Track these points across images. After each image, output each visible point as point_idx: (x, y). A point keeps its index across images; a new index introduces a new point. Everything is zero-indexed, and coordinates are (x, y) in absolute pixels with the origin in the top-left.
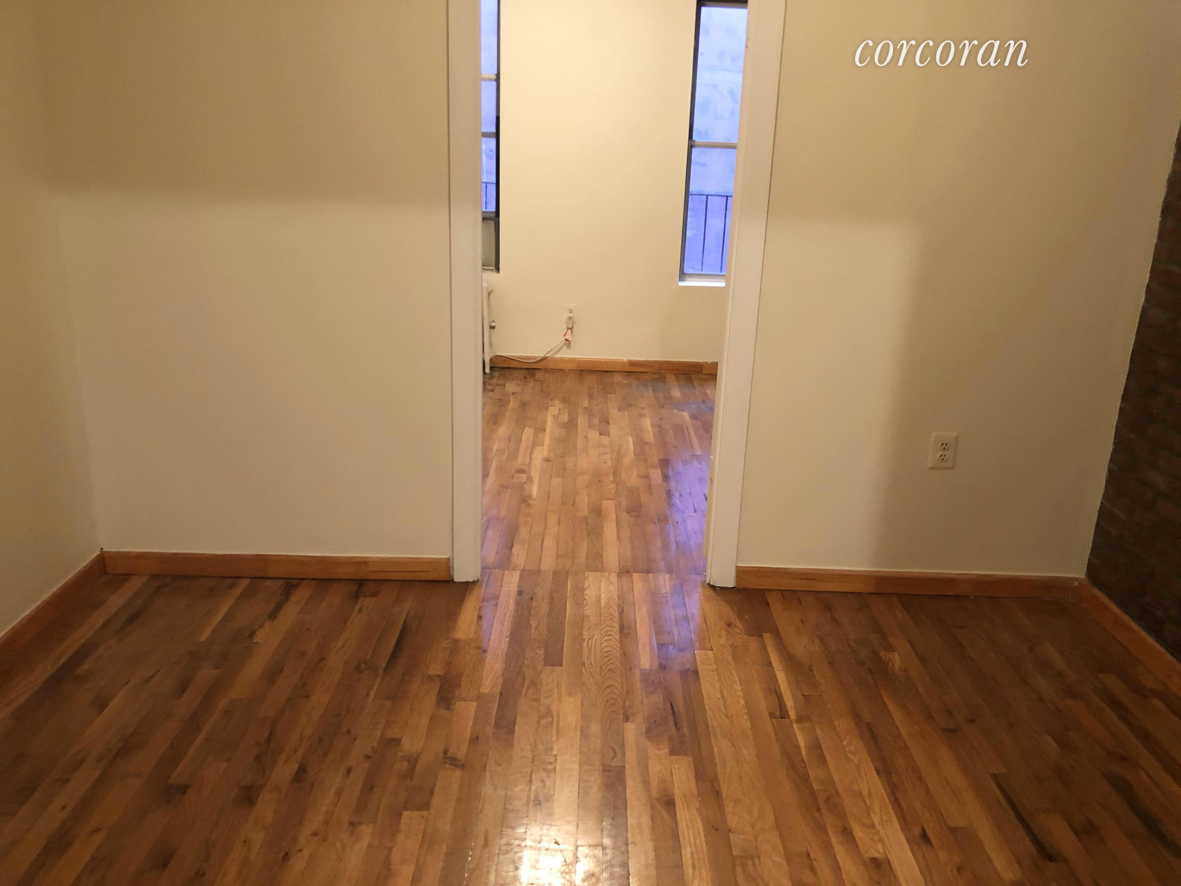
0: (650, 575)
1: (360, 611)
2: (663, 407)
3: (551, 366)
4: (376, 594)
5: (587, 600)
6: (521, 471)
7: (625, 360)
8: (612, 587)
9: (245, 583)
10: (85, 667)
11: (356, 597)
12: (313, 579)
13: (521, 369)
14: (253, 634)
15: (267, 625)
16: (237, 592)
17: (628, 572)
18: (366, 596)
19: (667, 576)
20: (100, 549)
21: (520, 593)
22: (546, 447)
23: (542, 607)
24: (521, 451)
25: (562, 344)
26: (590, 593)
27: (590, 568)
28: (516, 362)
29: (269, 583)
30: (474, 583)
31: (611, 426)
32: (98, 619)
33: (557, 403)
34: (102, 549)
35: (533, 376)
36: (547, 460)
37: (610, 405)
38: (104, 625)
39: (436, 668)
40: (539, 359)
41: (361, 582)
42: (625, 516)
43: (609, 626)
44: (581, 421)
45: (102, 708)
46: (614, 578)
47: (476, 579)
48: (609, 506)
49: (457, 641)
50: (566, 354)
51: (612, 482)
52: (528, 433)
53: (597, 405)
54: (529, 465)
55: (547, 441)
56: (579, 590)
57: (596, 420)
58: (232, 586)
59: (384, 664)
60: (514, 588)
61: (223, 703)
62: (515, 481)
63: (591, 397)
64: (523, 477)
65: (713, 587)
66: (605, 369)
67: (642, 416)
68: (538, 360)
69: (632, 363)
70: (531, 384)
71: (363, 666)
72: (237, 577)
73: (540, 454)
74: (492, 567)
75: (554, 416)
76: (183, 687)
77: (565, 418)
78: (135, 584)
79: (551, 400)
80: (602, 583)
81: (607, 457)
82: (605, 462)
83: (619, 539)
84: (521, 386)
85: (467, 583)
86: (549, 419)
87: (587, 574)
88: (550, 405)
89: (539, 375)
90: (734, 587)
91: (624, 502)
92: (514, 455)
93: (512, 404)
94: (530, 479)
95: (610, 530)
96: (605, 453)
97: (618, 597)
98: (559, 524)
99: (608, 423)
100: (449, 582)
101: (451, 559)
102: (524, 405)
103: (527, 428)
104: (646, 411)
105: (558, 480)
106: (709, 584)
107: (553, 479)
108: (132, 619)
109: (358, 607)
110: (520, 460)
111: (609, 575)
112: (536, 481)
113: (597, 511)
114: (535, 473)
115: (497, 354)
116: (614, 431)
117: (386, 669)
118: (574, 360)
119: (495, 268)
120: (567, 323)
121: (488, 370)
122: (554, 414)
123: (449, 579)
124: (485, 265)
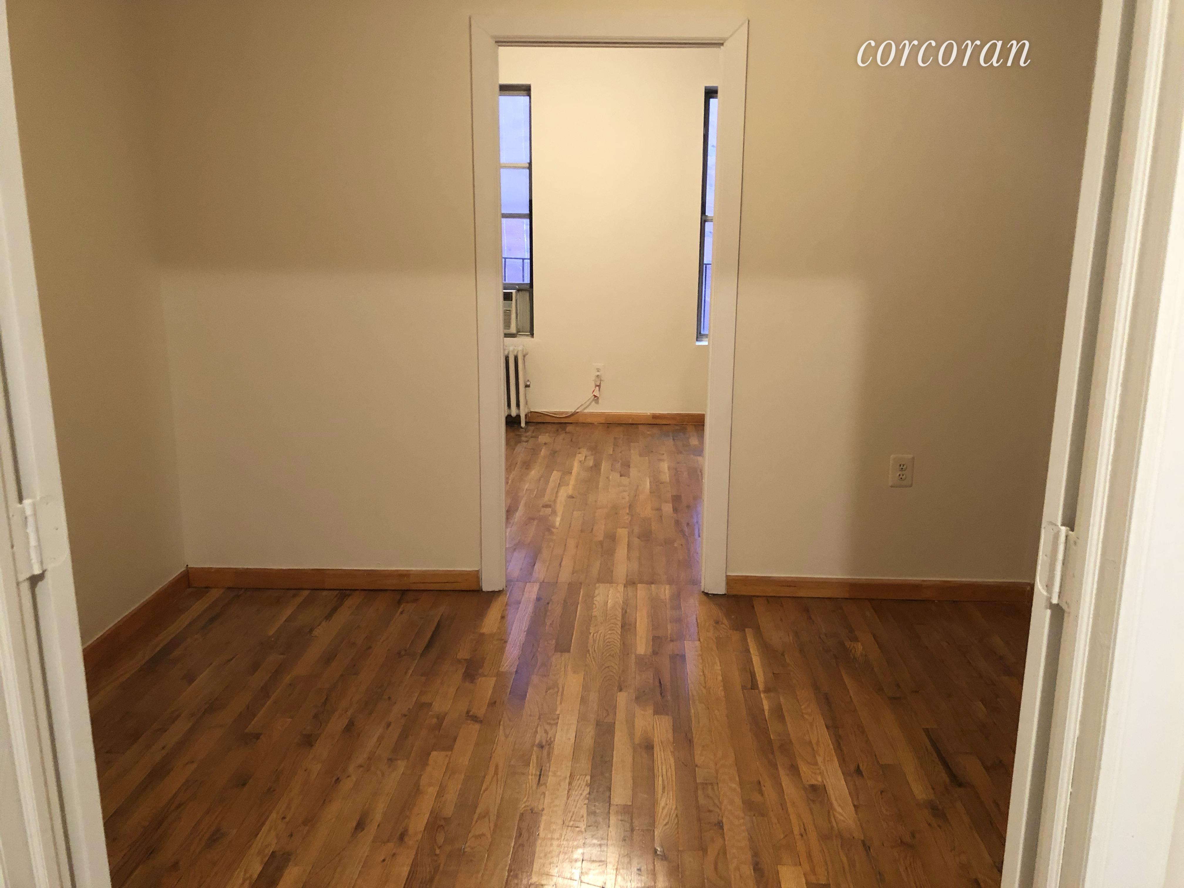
0: (653, 586)
1: (402, 613)
2: (681, 453)
3: (581, 420)
4: (416, 600)
5: (596, 605)
6: (546, 506)
7: (649, 414)
8: (618, 595)
9: (306, 593)
10: (177, 653)
11: (399, 602)
12: (362, 590)
13: (554, 423)
14: (311, 631)
15: (324, 623)
16: (299, 600)
17: (634, 583)
18: (407, 602)
19: (667, 587)
20: (186, 566)
21: (538, 599)
22: (571, 487)
23: (556, 610)
24: (548, 491)
25: (592, 399)
26: (599, 600)
27: (600, 580)
28: (549, 418)
29: (325, 593)
30: (500, 592)
31: (631, 469)
32: (184, 620)
33: (584, 452)
34: (187, 566)
35: (564, 429)
36: (572, 497)
37: (632, 451)
38: (190, 624)
39: (463, 654)
40: (571, 413)
41: (404, 592)
42: (636, 541)
43: (613, 623)
44: (605, 466)
45: (191, 681)
46: (621, 588)
47: (502, 589)
48: (623, 533)
49: (483, 634)
50: (594, 409)
51: (628, 514)
52: (555, 475)
53: (621, 452)
54: (555, 501)
55: (572, 482)
56: (590, 597)
57: (618, 466)
58: (294, 596)
59: (420, 651)
60: (534, 596)
61: (287, 679)
62: (541, 514)
63: (615, 445)
64: (548, 511)
65: (707, 594)
66: (630, 422)
67: (660, 460)
68: (569, 415)
69: (655, 417)
70: (563, 436)
71: (403, 653)
72: (299, 589)
73: (564, 493)
74: (515, 580)
75: (580, 461)
76: (255, 667)
77: (591, 463)
78: (215, 594)
79: (579, 448)
80: (610, 592)
81: (625, 494)
82: (623, 498)
83: (629, 558)
84: (553, 438)
85: (493, 592)
86: (576, 464)
87: (597, 585)
88: (578, 452)
89: (569, 428)
90: (725, 594)
91: (637, 530)
92: (541, 493)
93: (543, 452)
94: (554, 512)
95: (621, 552)
96: (625, 491)
97: (623, 602)
98: (577, 547)
99: (629, 467)
100: (479, 591)
101: (480, 572)
102: (554, 453)
103: (555, 472)
104: (665, 457)
105: (580, 513)
106: (703, 592)
107: (575, 512)
108: (212, 620)
109: (400, 610)
110: (546, 498)
111: (617, 586)
112: (560, 514)
113: (612, 537)
114: (560, 508)
115: (532, 410)
116: (633, 472)
117: (422, 655)
118: (602, 414)
119: (529, 334)
120: (595, 381)
121: (523, 425)
122: (581, 459)
123: (478, 589)
124: (521, 330)
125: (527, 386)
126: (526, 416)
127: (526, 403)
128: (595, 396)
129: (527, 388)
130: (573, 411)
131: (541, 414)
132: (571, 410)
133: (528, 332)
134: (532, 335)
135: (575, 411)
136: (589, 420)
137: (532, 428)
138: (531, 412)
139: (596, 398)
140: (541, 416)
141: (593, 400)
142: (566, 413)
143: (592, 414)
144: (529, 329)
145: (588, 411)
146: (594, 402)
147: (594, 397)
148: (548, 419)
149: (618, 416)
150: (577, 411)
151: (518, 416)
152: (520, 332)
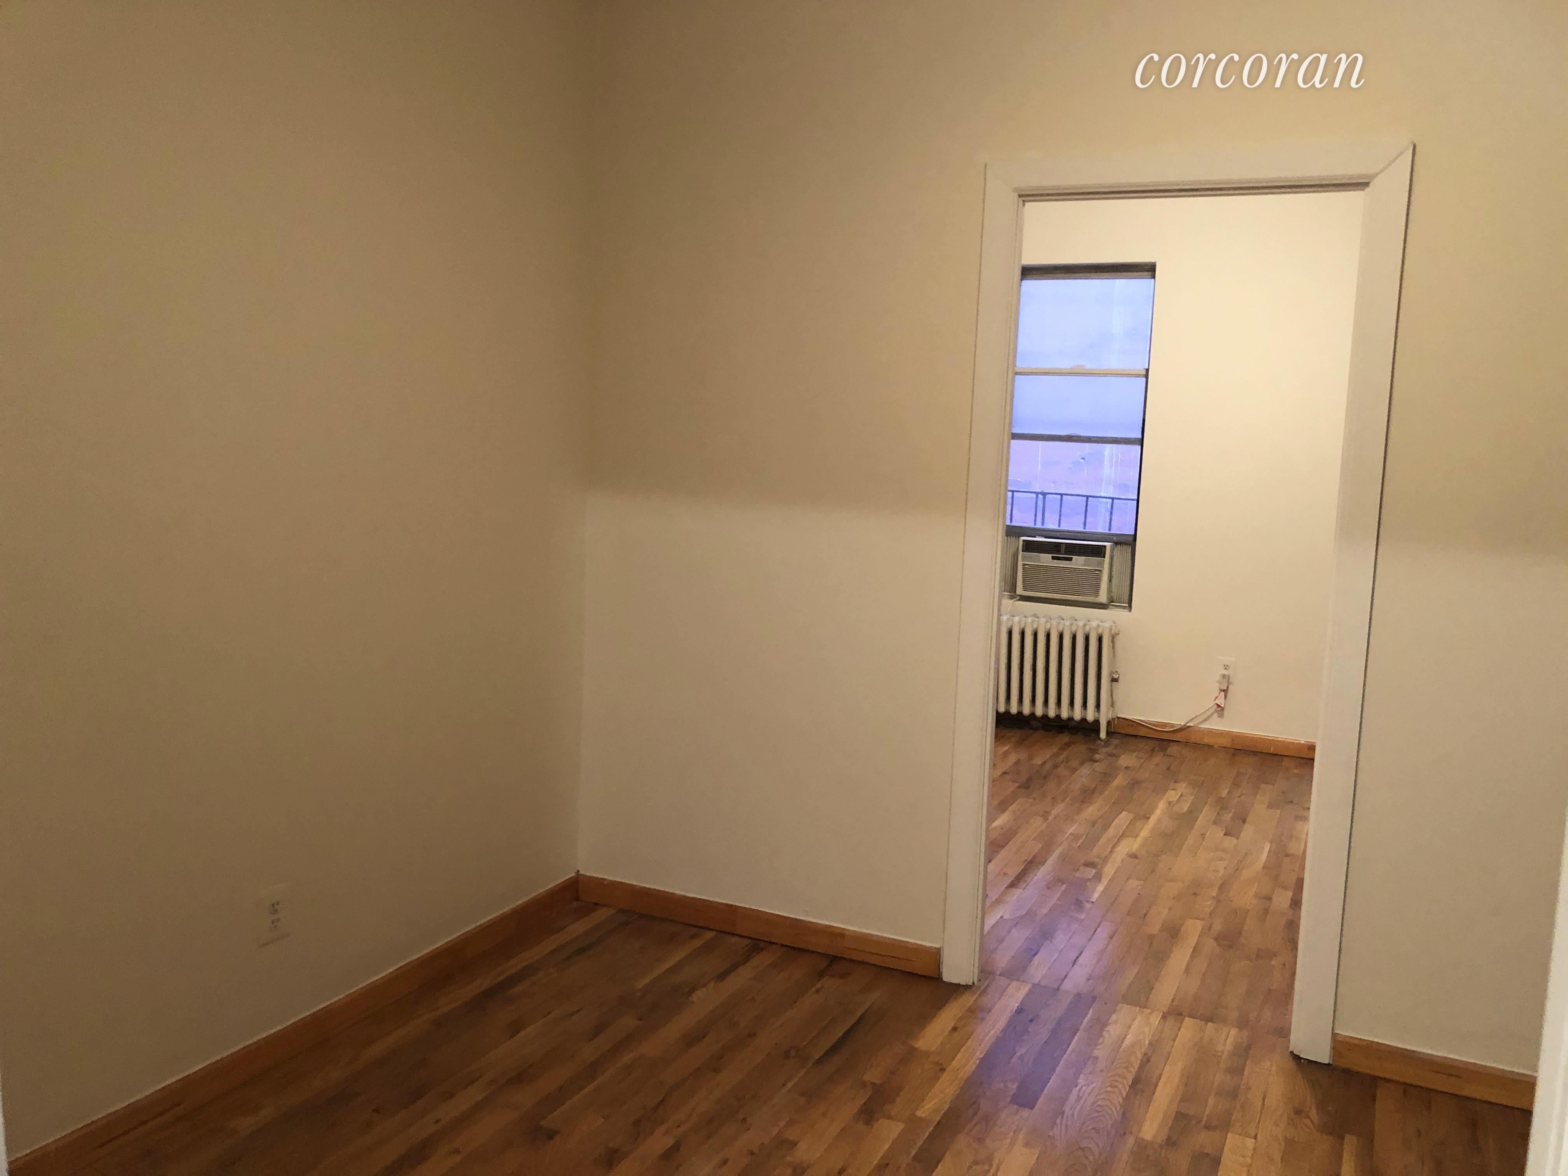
0: (1210, 1024)
1: (817, 991)
3: (1193, 738)
4: (843, 976)
5: (1104, 1037)
6: (1089, 864)
7: (1303, 742)
8: (1146, 1030)
9: (710, 935)
10: (519, 989)
11: (821, 975)
12: (783, 945)
13: (1150, 738)
14: (692, 991)
15: (712, 984)
16: (697, 943)
17: (1180, 1014)
18: (833, 976)
19: (1234, 1032)
20: (576, 871)
21: (1019, 1011)
22: (1139, 840)
23: (1041, 1033)
24: (1103, 840)
25: (1212, 710)
26: (1112, 1031)
27: (1127, 999)
28: (1147, 730)
29: (734, 940)
30: (967, 987)
31: (1247, 826)
32: (550, 944)
33: (1182, 788)
34: (578, 871)
35: (1164, 749)
36: (1134, 856)
37: (1258, 798)
38: (552, 953)
39: (874, 1075)
40: (1180, 727)
41: (834, 959)
42: (1210, 944)
43: (1119, 1076)
44: (1206, 815)
45: (516, 1031)
46: (1156, 1019)
47: (971, 984)
48: (1193, 927)
49: (914, 1050)
50: (1216, 724)
51: (1213, 897)
52: (1124, 819)
53: (1239, 797)
54: (1106, 860)
55: (1144, 833)
56: (1101, 1024)
57: (1228, 816)
58: (694, 937)
59: (817, 1057)
60: (1014, 1005)
61: (628, 1057)
62: (1077, 874)
63: (1236, 784)
64: (1091, 872)
65: (1297, 1058)
66: (1272, 751)
68: (1175, 729)
70: (1158, 758)
71: (793, 1053)
72: (702, 928)
73: (1125, 847)
74: (998, 973)
75: (1170, 803)
76: (599, 1029)
77: (1185, 807)
78: (602, 914)
79: (1175, 782)
80: (1136, 1022)
81: (1221, 866)
82: (1216, 871)
83: (1187, 971)
84: (1142, 760)
85: (958, 985)
86: (1162, 806)
87: (1121, 1005)
88: (1171, 788)
89: (1173, 749)
90: (1329, 1065)
91: (1218, 926)
92: (1092, 841)
93: (1119, 781)
94: (1098, 877)
95: (1179, 958)
96: (1221, 859)
97: (1150, 1044)
98: (1111, 938)
99: (1244, 821)
100: (936, 978)
101: (942, 950)
102: (1135, 784)
103: (1124, 813)
105: (1138, 882)
106: (1292, 1052)
107: (1131, 881)
108: (581, 951)
109: (819, 986)
110: (1095, 851)
111: (1151, 1013)
112: (1106, 879)
113: (1173, 932)
114: (1109, 870)
115: (1120, 716)
116: (1248, 832)
117: (819, 1061)
118: (1228, 734)
119: (1127, 605)
120: (1220, 683)
121: (1103, 735)
122: (1171, 800)
123: (936, 976)
124: (1115, 600)
125: (1114, 680)
126: (1109, 723)
127: (1113, 704)
128: (1218, 706)
129: (1115, 683)
130: (1183, 724)
131: (1133, 723)
132: (1179, 721)
133: (1126, 603)
134: (1130, 606)
135: (1185, 725)
136: (1206, 741)
137: (1115, 742)
138: (1119, 718)
139: (1219, 709)
140: (1132, 725)
141: (1216, 711)
142: (1172, 725)
143: (1210, 732)
144: (1126, 599)
145: (1205, 726)
146: (1216, 715)
147: (1216, 706)
148: (1142, 732)
149: (1254, 740)
150: (1188, 725)
151: (1097, 722)
152: (1113, 602)
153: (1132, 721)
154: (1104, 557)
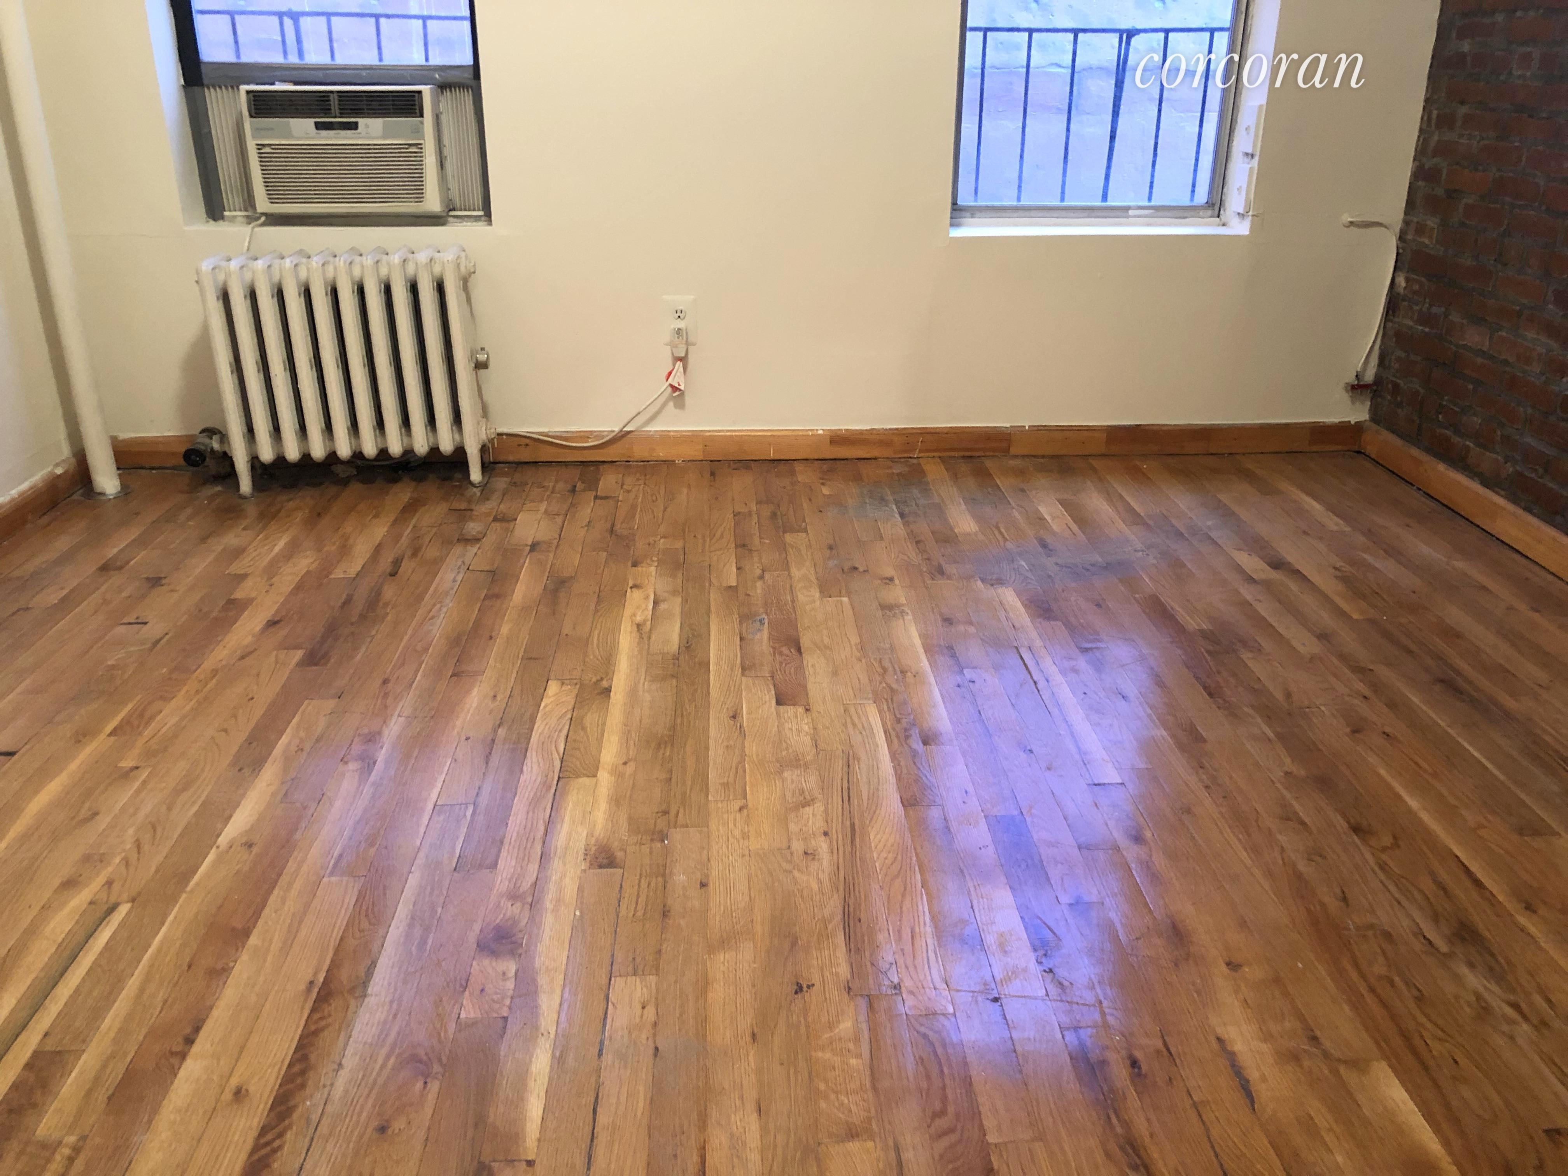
3: (640, 452)
6: (501, 940)
7: (821, 432)
13: (566, 464)
25: (665, 397)
33: (650, 570)
35: (592, 484)
36: (604, 859)
37: (796, 573)
40: (613, 435)
44: (720, 644)
50: (673, 422)
52: (553, 709)
53: (761, 577)
54: (536, 897)
55: (611, 751)
57: (762, 639)
62: (472, 1004)
63: (742, 546)
64: (505, 982)
66: (772, 455)
67: (889, 609)
68: (606, 440)
69: (838, 439)
93: (525, 588)
99: (800, 649)
102: (557, 589)
105: (638, 989)
114: (552, 952)
115: (500, 430)
118: (694, 437)
119: (481, 213)
120: (673, 346)
121: (476, 474)
124: (457, 203)
125: (481, 366)
126: (484, 450)
127: (485, 412)
128: (674, 388)
129: (482, 372)
130: (617, 429)
131: (527, 441)
132: (610, 426)
133: (479, 210)
134: (488, 215)
135: (621, 431)
136: (661, 453)
137: (500, 483)
138: (500, 435)
139: (677, 393)
140: (527, 445)
141: (671, 398)
142: (598, 435)
143: (665, 438)
144: (478, 200)
145: (655, 427)
146: (671, 404)
147: (670, 389)
148: (546, 454)
149: (740, 440)
150: (625, 429)
151: (460, 452)
152: (454, 209)
153: (525, 437)
154: (422, 116)
